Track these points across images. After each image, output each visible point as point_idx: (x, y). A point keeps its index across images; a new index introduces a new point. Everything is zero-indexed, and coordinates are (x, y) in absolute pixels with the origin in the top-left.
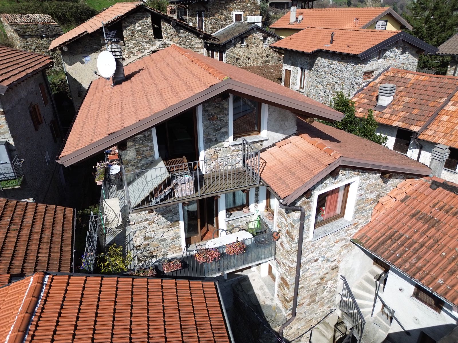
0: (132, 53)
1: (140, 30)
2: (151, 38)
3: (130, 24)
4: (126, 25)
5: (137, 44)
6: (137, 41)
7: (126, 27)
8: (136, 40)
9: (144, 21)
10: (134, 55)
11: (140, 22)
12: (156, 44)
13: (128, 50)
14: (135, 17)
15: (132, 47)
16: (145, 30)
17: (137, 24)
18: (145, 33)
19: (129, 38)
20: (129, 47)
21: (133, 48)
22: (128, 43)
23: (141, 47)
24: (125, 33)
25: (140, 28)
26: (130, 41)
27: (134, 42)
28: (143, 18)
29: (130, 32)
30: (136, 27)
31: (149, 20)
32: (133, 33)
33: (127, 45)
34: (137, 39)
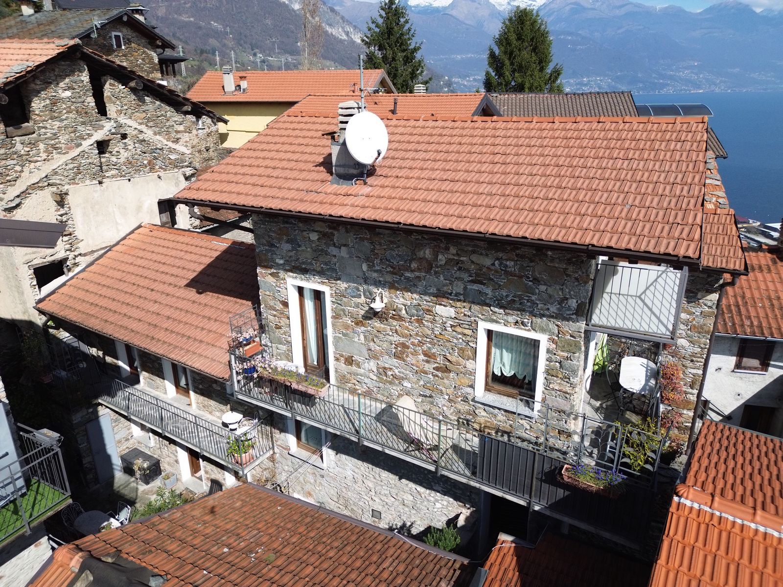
0: (56, 149)
1: (68, 98)
2: (92, 115)
3: (47, 84)
4: (38, 87)
5: (66, 127)
6: (65, 122)
7: (39, 92)
8: (61, 121)
9: (75, 78)
10: (59, 153)
11: (67, 80)
12: (103, 127)
13: (46, 142)
14: (57, 70)
15: (55, 134)
16: (80, 97)
17: (62, 85)
18: (79, 105)
19: (46, 115)
20: (49, 135)
21: (57, 138)
22: (46, 128)
23: (73, 135)
24: (37, 105)
25: (68, 94)
26: (50, 121)
27: (57, 124)
28: (71, 73)
29: (48, 102)
30: (60, 91)
31: (85, 77)
32: (54, 104)
33: (43, 130)
34: (64, 117)
